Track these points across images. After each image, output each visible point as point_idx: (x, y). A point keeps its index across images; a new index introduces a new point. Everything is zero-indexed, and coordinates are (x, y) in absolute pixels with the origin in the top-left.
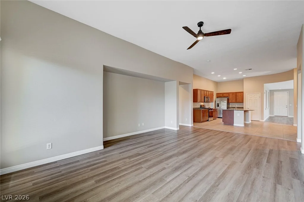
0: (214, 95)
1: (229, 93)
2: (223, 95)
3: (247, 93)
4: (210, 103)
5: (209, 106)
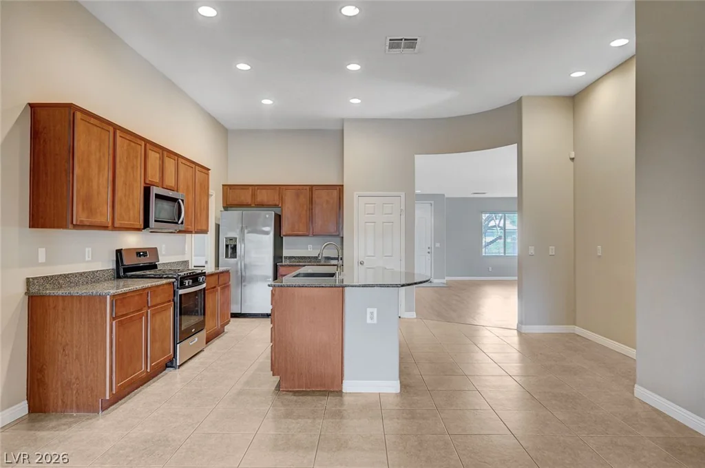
0: (211, 191)
1: (280, 189)
2: (254, 195)
3: (355, 193)
4: (188, 236)
5: (183, 253)
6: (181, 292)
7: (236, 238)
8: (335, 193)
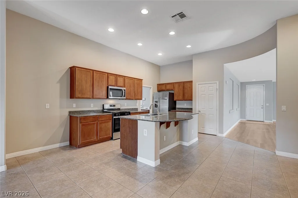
1: (173, 84)
2: (166, 87)
3: (197, 83)
4: (138, 101)
5: (136, 106)
6: (114, 117)
7: (157, 101)
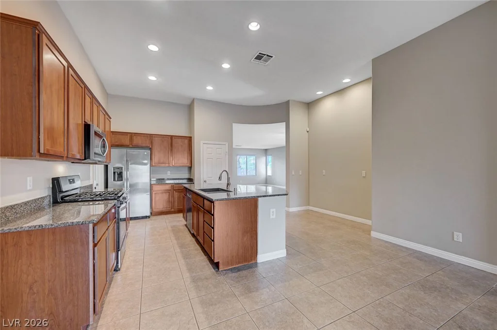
1: (151, 136)
2: (131, 140)
3: (201, 142)
5: (89, 179)
7: (122, 168)
8: (186, 141)
